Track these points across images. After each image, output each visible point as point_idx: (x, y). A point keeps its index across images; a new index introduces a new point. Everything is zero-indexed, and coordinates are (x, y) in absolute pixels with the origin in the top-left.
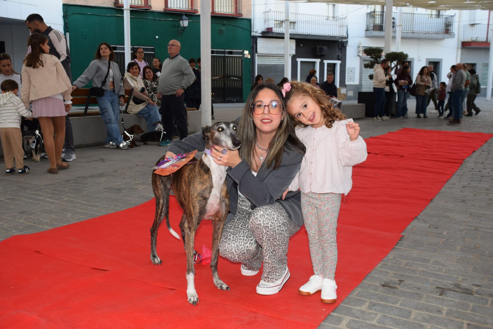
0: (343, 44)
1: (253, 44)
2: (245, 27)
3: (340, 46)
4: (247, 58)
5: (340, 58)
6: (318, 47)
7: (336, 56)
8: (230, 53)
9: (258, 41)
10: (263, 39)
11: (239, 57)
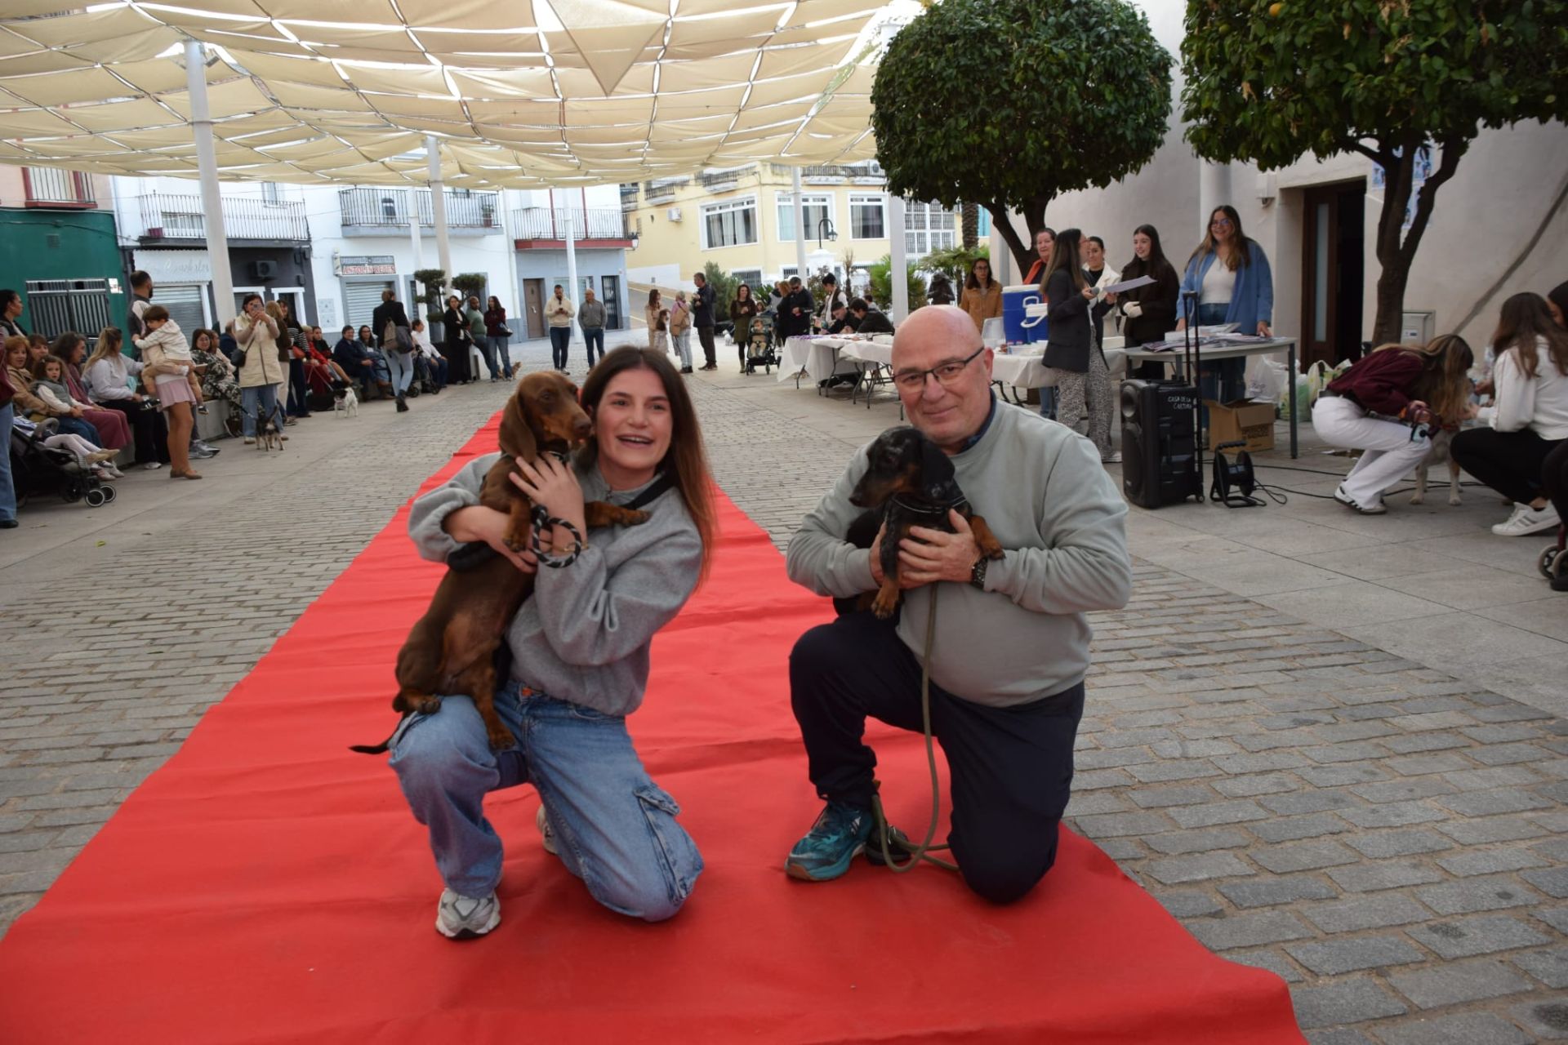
0: (304, 254)
1: (126, 264)
2: (101, 228)
3: (298, 256)
4: (116, 295)
5: (302, 282)
6: (259, 263)
7: (294, 278)
8: (80, 285)
9: (135, 258)
10: (145, 252)
11: (100, 294)
